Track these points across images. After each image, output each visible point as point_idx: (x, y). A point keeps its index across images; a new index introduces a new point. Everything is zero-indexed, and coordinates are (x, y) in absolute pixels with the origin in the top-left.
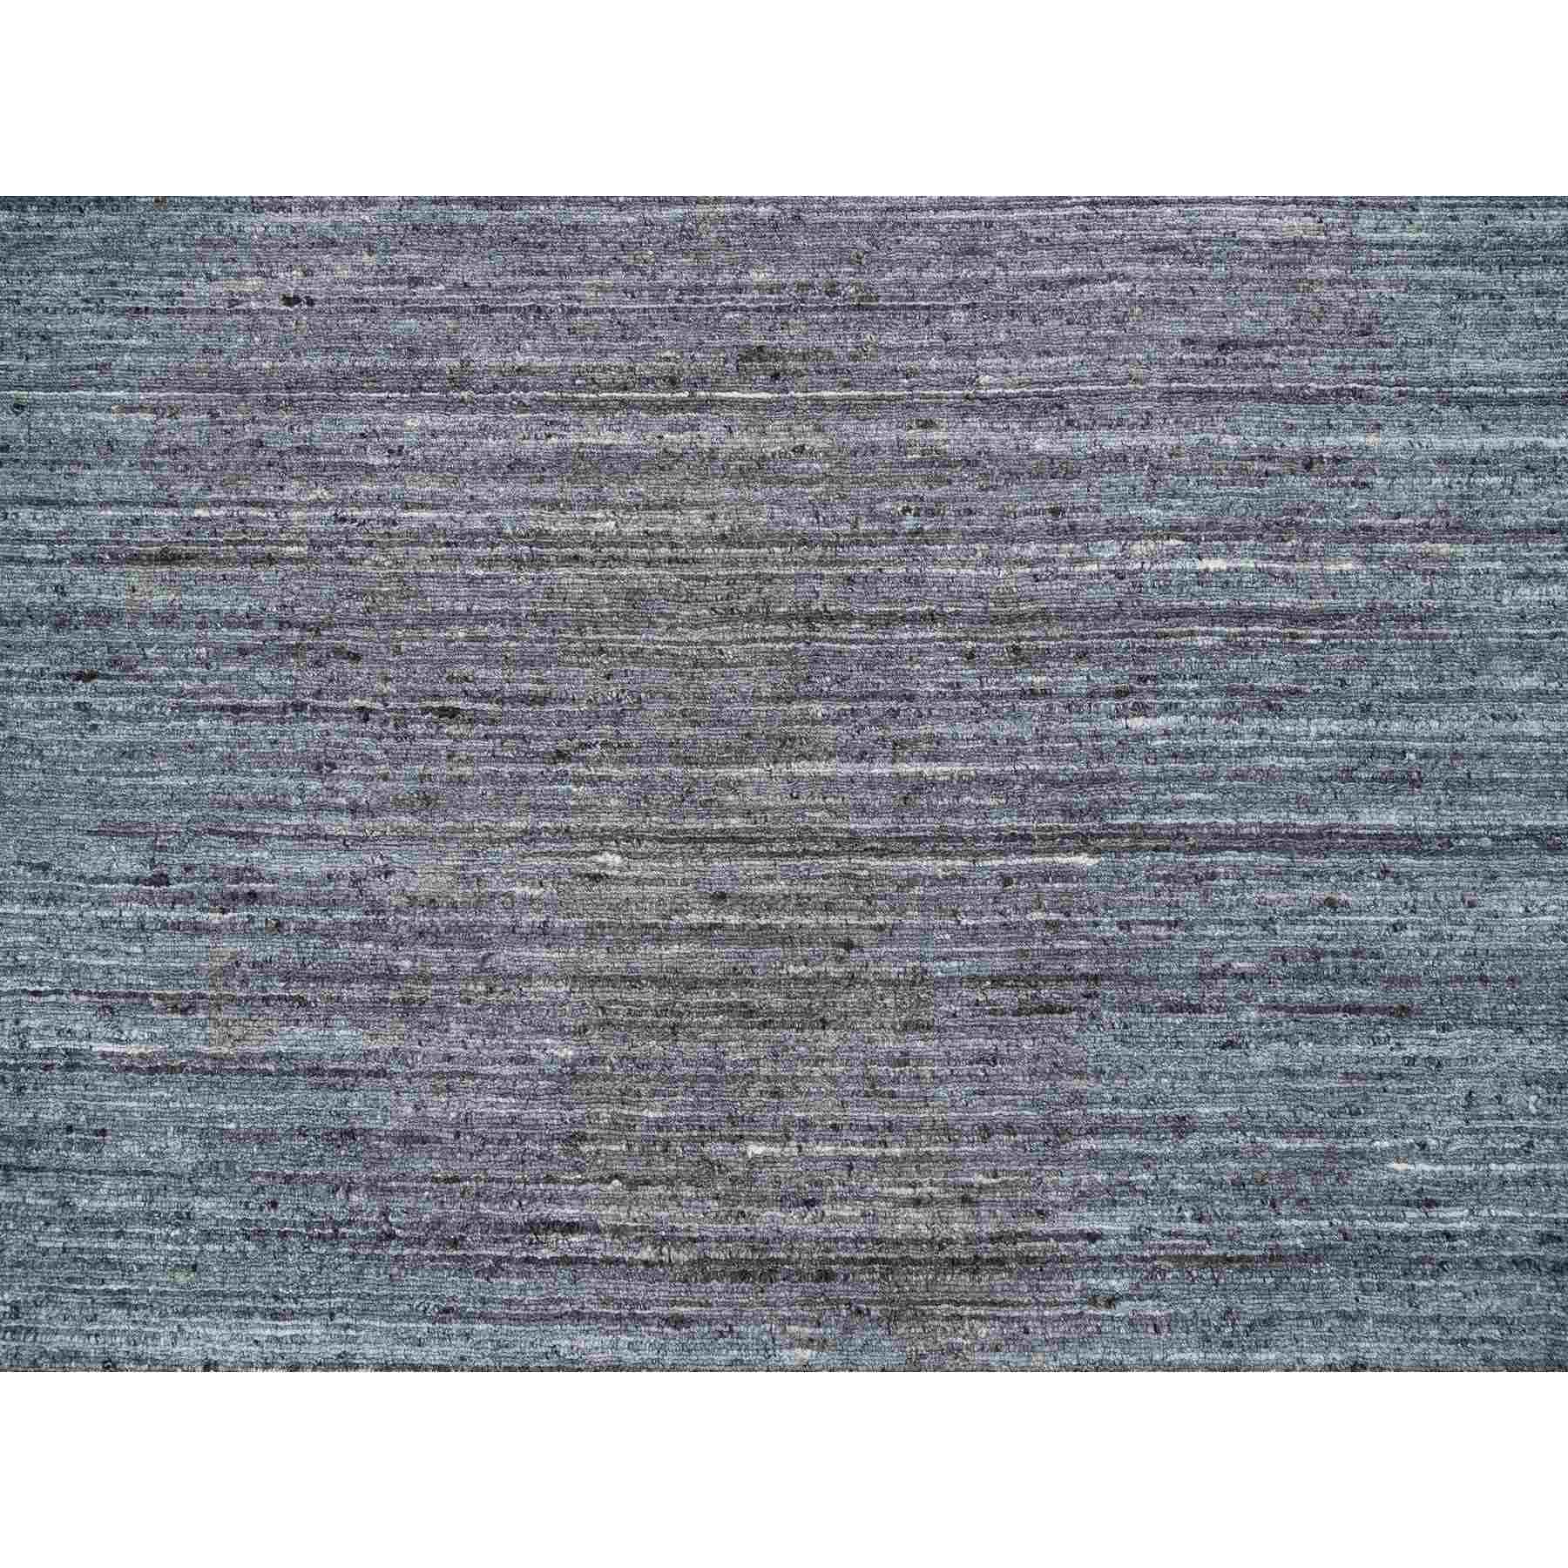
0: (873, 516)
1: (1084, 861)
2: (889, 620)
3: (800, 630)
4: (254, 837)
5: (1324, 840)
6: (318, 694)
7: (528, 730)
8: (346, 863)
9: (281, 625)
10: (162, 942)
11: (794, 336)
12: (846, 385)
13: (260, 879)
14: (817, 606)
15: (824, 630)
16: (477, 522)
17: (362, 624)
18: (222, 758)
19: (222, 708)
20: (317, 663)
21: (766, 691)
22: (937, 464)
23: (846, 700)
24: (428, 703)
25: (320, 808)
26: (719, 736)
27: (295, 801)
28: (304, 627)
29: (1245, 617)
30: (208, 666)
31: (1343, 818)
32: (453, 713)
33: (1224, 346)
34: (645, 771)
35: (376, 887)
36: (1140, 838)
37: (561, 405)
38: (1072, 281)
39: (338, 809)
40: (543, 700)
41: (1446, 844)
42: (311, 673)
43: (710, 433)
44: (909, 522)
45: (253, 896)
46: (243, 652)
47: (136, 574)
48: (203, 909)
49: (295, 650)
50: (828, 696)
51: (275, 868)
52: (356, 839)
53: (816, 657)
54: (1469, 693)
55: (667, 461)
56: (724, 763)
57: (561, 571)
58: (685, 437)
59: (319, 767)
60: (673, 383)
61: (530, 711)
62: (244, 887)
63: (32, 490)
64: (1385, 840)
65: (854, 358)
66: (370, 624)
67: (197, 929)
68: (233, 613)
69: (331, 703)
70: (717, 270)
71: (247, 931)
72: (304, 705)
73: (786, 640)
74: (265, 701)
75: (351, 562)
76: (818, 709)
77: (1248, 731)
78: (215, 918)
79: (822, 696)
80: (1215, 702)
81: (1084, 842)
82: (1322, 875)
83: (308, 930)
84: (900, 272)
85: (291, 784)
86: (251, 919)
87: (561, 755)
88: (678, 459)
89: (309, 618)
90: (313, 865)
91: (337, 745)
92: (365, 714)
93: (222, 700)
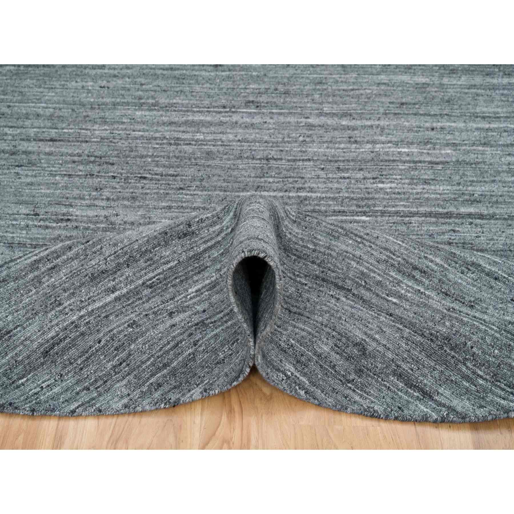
0: (289, 137)
1: (364, 218)
2: (294, 161)
3: (265, 162)
4: (71, 206)
5: (449, 215)
6: (99, 172)
7: (171, 182)
8: (103, 213)
9: (88, 156)
10: (34, 230)
11: (263, 99)
12: (280, 109)
13: (72, 215)
14: (270, 156)
15: (272, 162)
16: (157, 135)
17: (115, 157)
18: (63, 186)
19: (65, 175)
20: (99, 165)
21: (253, 175)
22: (310, 126)
23: (280, 178)
24: (137, 175)
25: (96, 199)
26: (236, 185)
27: (87, 197)
28: (96, 157)
29: (415, 162)
30: (61, 165)
31: (455, 210)
32: (145, 178)
33: (402, 104)
34: (209, 193)
35: (113, 219)
36: (383, 213)
37: (188, 111)
38: (352, 90)
39: (103, 199)
40: (176, 176)
41: (492, 217)
42: (96, 167)
43: (235, 118)
44: (301, 139)
45: (68, 220)
46: (74, 162)
47: (40, 144)
48: (50, 223)
49: (93, 162)
50: (274, 177)
51: (77, 213)
52: (107, 207)
53: (270, 168)
54: (494, 181)
55: (221, 124)
56: (238, 192)
57: (184, 147)
58: (228, 119)
59: (97, 189)
60: (224, 107)
61: (171, 178)
62: (66, 218)
63: (10, 124)
64: (470, 215)
65: (283, 103)
66: (119, 157)
67: (47, 227)
68: (72, 153)
69: (103, 174)
70: (239, 85)
71: (65, 228)
72: (93, 175)
73: (260, 164)
74: (80, 173)
75: (114, 143)
76: (271, 180)
77: (419, 188)
78: (54, 225)
79: (271, 177)
80: (407, 181)
81: (364, 213)
82: (450, 224)
83: (87, 229)
84: (298, 87)
85: (87, 193)
86: (67, 226)
87: (181, 189)
88: (225, 123)
89: (98, 155)
90: (91, 213)
91: (103, 184)
92: (114, 177)
93: (65, 173)
